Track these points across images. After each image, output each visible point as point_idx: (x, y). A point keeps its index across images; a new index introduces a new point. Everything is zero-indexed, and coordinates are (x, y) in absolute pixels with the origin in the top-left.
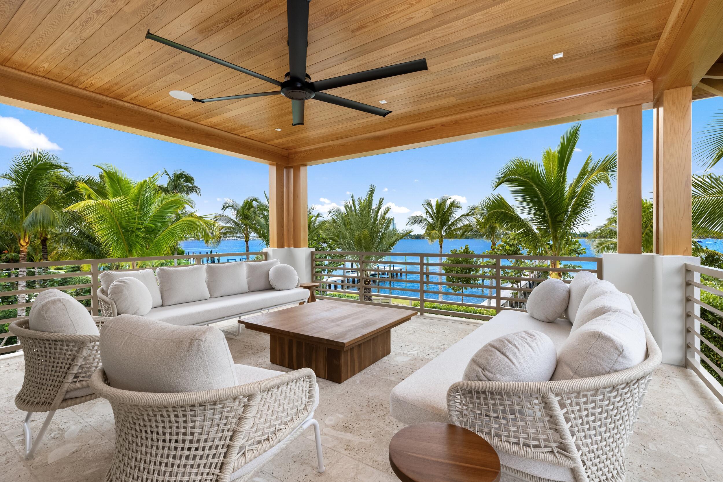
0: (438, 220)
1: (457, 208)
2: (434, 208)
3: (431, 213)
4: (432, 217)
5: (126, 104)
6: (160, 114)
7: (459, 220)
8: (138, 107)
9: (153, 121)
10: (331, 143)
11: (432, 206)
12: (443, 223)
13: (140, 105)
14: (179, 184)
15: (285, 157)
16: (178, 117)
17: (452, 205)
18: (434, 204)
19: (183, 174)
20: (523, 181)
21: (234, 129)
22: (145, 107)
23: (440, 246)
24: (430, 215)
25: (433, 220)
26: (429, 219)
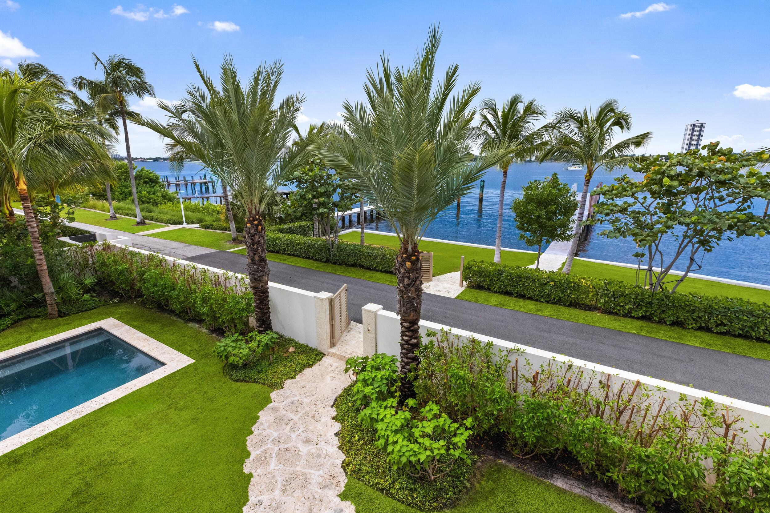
0: (504, 132)
1: (535, 115)
2: (500, 114)
3: (493, 123)
4: (493, 129)
7: (538, 134)
11: (495, 111)
12: (514, 137)
14: (119, 77)
17: (530, 110)
19: (124, 63)
23: (502, 173)
24: (490, 125)
25: (496, 133)
26: (490, 132)
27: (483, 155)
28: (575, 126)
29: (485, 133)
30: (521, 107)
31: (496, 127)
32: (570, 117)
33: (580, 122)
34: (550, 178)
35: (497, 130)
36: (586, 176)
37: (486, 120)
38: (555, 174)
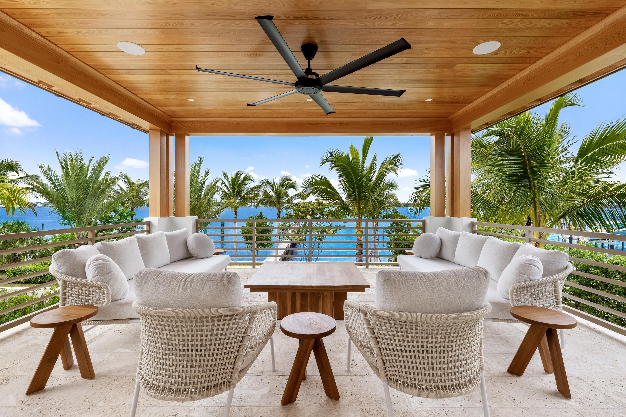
0: (234, 190)
1: (249, 181)
2: (230, 180)
3: (227, 184)
4: (228, 188)
5: (34, 35)
6: (70, 56)
8: (48, 42)
9: (59, 63)
10: (226, 119)
11: (228, 178)
12: (239, 193)
13: (51, 40)
15: (168, 124)
16: (87, 64)
17: (246, 178)
18: (230, 176)
20: (345, 167)
21: (135, 90)
22: (55, 44)
23: (234, 212)
24: (225, 185)
25: (229, 190)
26: (225, 189)
27: (222, 201)
28: (270, 187)
29: (222, 189)
30: (242, 177)
31: (229, 187)
32: (267, 183)
33: (272, 186)
34: (259, 214)
35: (230, 189)
36: (278, 214)
37: (223, 183)
38: (261, 213)
